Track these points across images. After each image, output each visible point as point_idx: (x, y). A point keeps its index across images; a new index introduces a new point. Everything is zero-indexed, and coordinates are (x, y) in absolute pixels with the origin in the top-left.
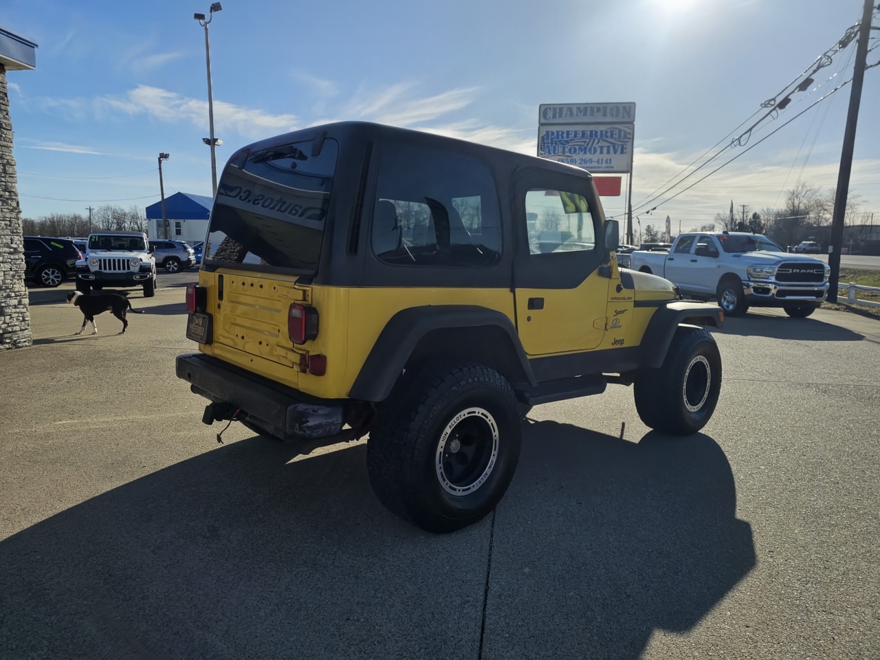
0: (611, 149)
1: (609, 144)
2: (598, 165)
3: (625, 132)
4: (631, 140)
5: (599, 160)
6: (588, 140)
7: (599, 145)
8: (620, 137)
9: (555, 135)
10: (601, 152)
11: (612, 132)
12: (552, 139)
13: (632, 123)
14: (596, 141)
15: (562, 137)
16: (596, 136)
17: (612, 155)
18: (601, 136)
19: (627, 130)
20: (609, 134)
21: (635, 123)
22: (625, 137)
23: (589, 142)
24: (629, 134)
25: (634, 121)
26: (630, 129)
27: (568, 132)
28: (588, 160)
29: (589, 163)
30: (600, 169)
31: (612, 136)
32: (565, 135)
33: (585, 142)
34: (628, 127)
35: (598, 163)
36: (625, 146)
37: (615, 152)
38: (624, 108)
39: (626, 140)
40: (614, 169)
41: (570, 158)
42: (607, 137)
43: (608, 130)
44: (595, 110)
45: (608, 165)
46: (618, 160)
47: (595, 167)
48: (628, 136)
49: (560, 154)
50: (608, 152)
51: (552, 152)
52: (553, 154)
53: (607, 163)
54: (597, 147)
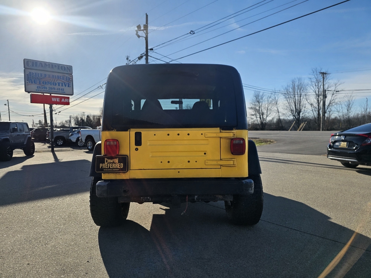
0: (63, 84)
1: (62, 82)
2: (58, 91)
3: (69, 78)
4: (72, 82)
5: (58, 89)
6: (52, 79)
7: (58, 82)
8: (67, 79)
9: (34, 74)
10: (59, 85)
11: (63, 77)
12: (33, 76)
13: (71, 74)
14: (56, 80)
15: (39, 76)
16: (56, 78)
17: (64, 87)
18: (58, 78)
19: (70, 77)
20: (62, 78)
21: (73, 74)
22: (69, 80)
23: (53, 80)
24: (71, 79)
25: (72, 74)
26: (71, 77)
27: (41, 74)
28: (53, 88)
29: (53, 89)
30: (59, 93)
31: (63, 79)
32: (40, 75)
33: (51, 80)
34: (70, 76)
35: (58, 90)
36: (69, 84)
37: (65, 86)
38: (67, 67)
39: (70, 81)
40: (66, 93)
41: (43, 86)
42: (61, 79)
43: (61, 76)
44: (54, 66)
45: (62, 91)
46: (67, 89)
47: (56, 92)
48: (70, 80)
49: (37, 84)
50: (62, 86)
51: (33, 82)
52: (34, 84)
53: (62, 90)
54: (56, 82)
